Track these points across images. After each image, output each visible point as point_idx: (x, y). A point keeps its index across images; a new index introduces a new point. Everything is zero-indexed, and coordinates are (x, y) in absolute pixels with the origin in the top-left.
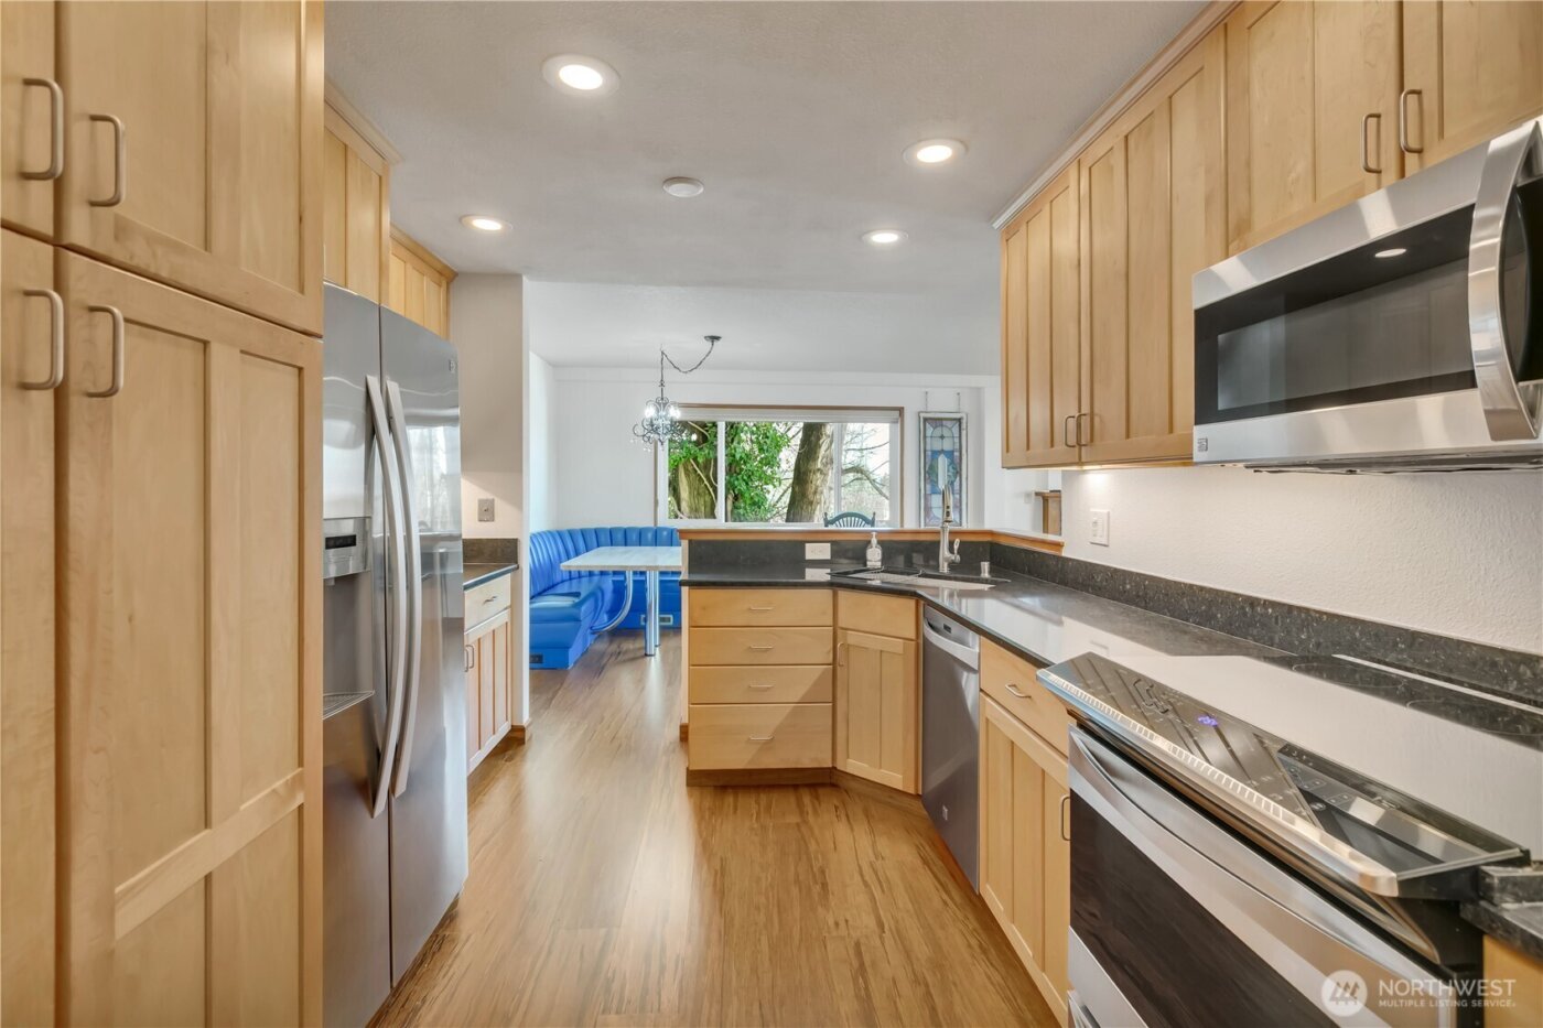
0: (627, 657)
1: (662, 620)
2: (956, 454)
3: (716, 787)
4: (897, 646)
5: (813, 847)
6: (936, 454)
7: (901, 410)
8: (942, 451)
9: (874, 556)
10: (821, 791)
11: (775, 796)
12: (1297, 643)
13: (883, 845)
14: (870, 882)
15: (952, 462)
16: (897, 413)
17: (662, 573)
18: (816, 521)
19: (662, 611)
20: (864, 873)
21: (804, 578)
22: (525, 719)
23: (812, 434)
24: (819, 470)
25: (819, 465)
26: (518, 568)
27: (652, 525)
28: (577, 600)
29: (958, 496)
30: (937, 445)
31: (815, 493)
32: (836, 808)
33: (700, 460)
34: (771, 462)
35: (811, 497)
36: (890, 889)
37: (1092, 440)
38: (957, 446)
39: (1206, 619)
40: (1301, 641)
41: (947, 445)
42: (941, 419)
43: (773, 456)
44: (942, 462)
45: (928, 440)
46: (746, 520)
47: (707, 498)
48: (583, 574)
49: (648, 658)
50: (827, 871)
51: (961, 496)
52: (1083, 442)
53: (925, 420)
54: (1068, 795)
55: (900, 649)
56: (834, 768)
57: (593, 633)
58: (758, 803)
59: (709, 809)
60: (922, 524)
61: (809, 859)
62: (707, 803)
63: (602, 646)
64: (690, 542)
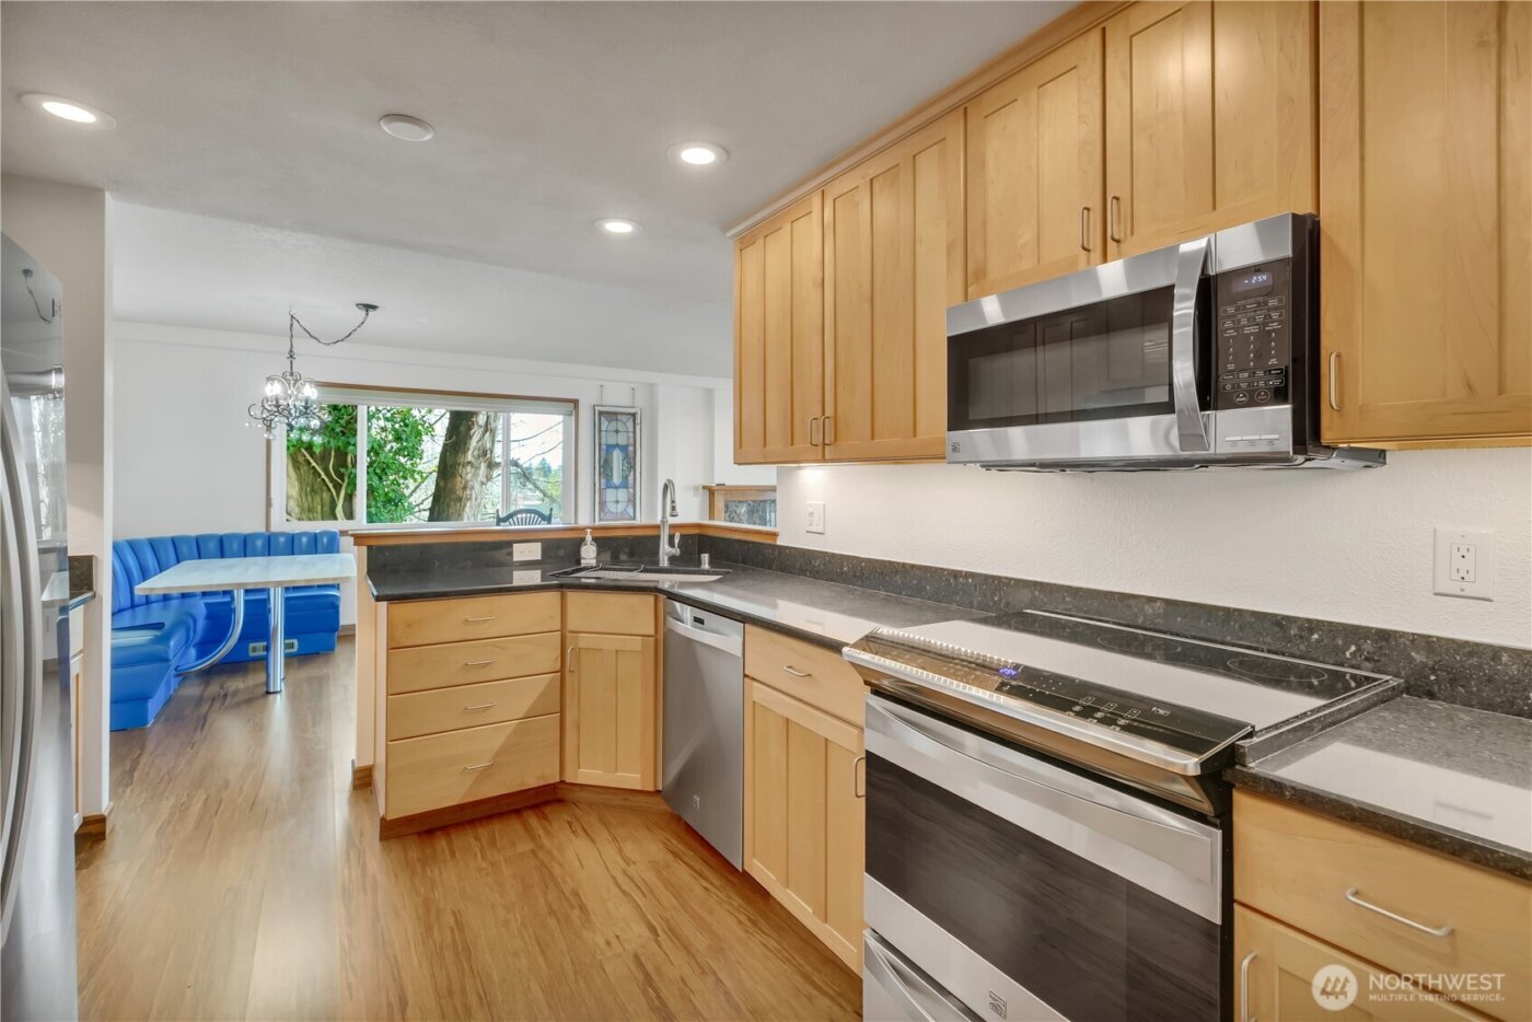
0: (237, 699)
1: (288, 646)
2: (631, 448)
3: (419, 834)
4: (636, 644)
5: (557, 871)
6: (610, 448)
7: (575, 402)
8: (617, 446)
9: (589, 553)
10: (547, 810)
11: (497, 827)
12: (991, 604)
13: (630, 849)
14: (628, 890)
15: (626, 457)
16: (572, 405)
17: (287, 589)
18: (465, 521)
19: (288, 635)
20: (620, 882)
21: (512, 583)
22: (105, 805)
23: (460, 426)
24: (469, 463)
25: (469, 457)
26: (94, 596)
27: (261, 529)
28: (158, 633)
29: (631, 490)
30: (612, 441)
31: (465, 488)
32: (570, 824)
33: (317, 450)
34: (413, 453)
35: (459, 492)
36: (651, 891)
37: (836, 440)
38: (632, 441)
39: (918, 591)
40: (995, 602)
41: (622, 440)
42: (616, 414)
43: (413, 447)
44: (617, 456)
45: (603, 434)
46: (381, 521)
47: (326, 495)
48: (153, 599)
49: (271, 696)
50: (581, 892)
51: (635, 490)
52: (827, 441)
53: (601, 413)
54: (864, 755)
55: (638, 647)
56: (563, 782)
57: (178, 675)
58: (477, 839)
59: (418, 860)
60: (597, 519)
61: (557, 886)
62: (414, 853)
63: (192, 690)
64: (369, 548)
